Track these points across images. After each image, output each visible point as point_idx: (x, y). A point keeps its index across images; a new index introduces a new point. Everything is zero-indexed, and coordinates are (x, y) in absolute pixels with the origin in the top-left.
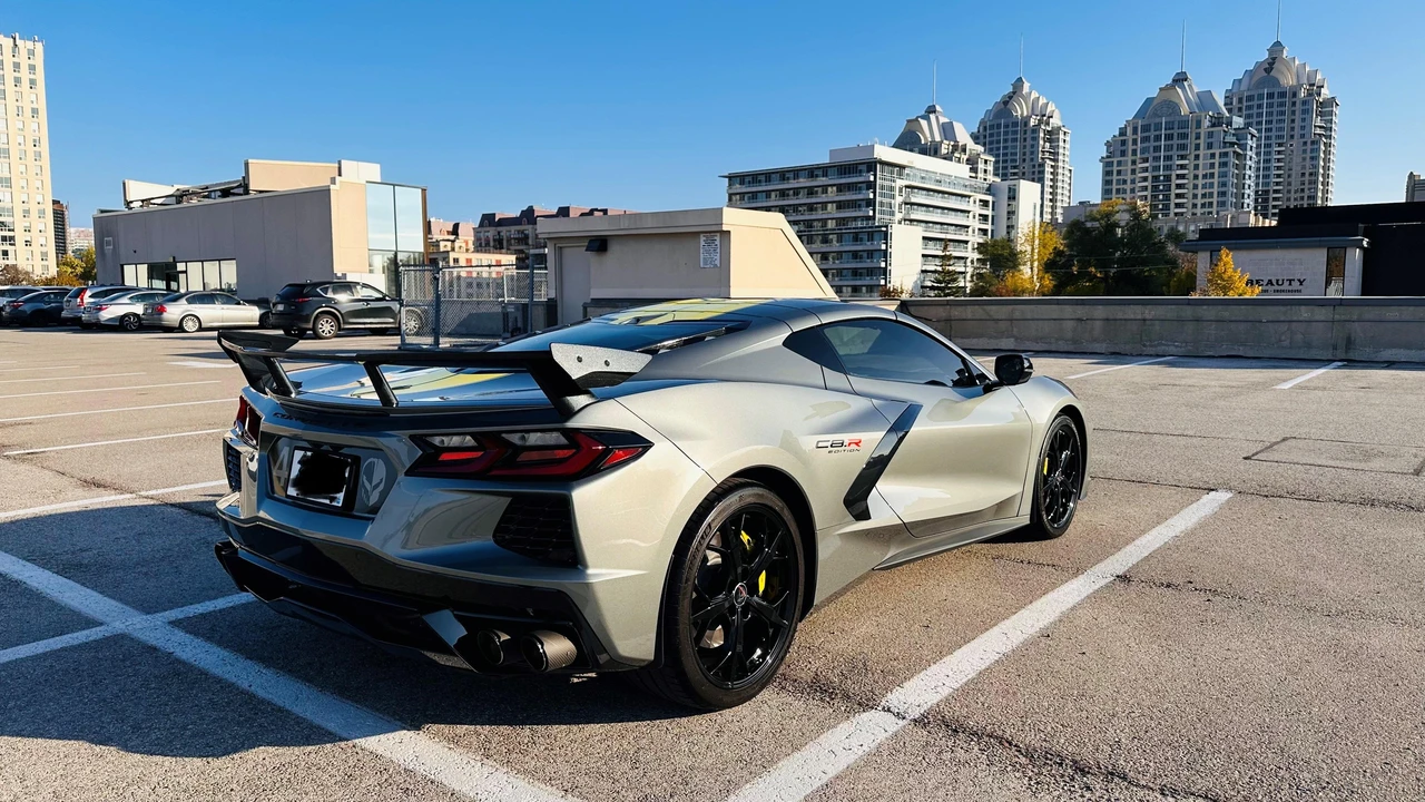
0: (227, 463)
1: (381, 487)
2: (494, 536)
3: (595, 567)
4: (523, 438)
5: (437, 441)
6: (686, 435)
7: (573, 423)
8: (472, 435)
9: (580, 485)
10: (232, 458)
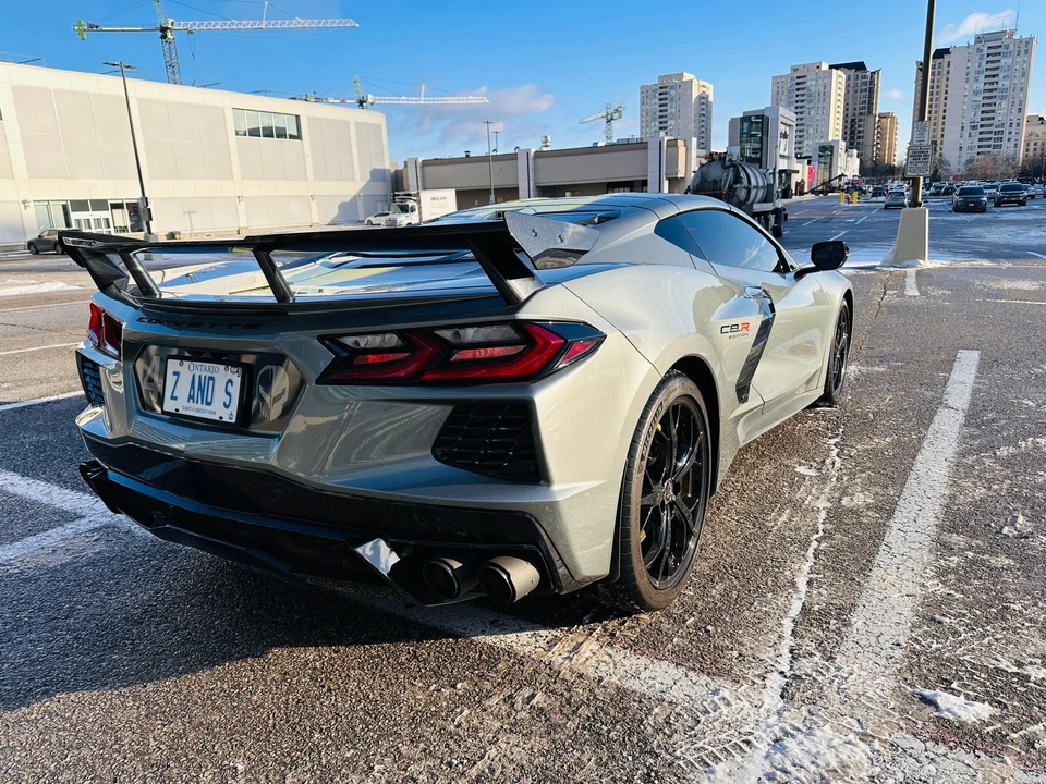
0: (83, 376)
1: (285, 399)
2: (433, 451)
3: (562, 482)
4: (457, 334)
5: (349, 341)
6: (635, 325)
7: (523, 315)
8: (398, 332)
9: (541, 387)
10: (87, 369)
